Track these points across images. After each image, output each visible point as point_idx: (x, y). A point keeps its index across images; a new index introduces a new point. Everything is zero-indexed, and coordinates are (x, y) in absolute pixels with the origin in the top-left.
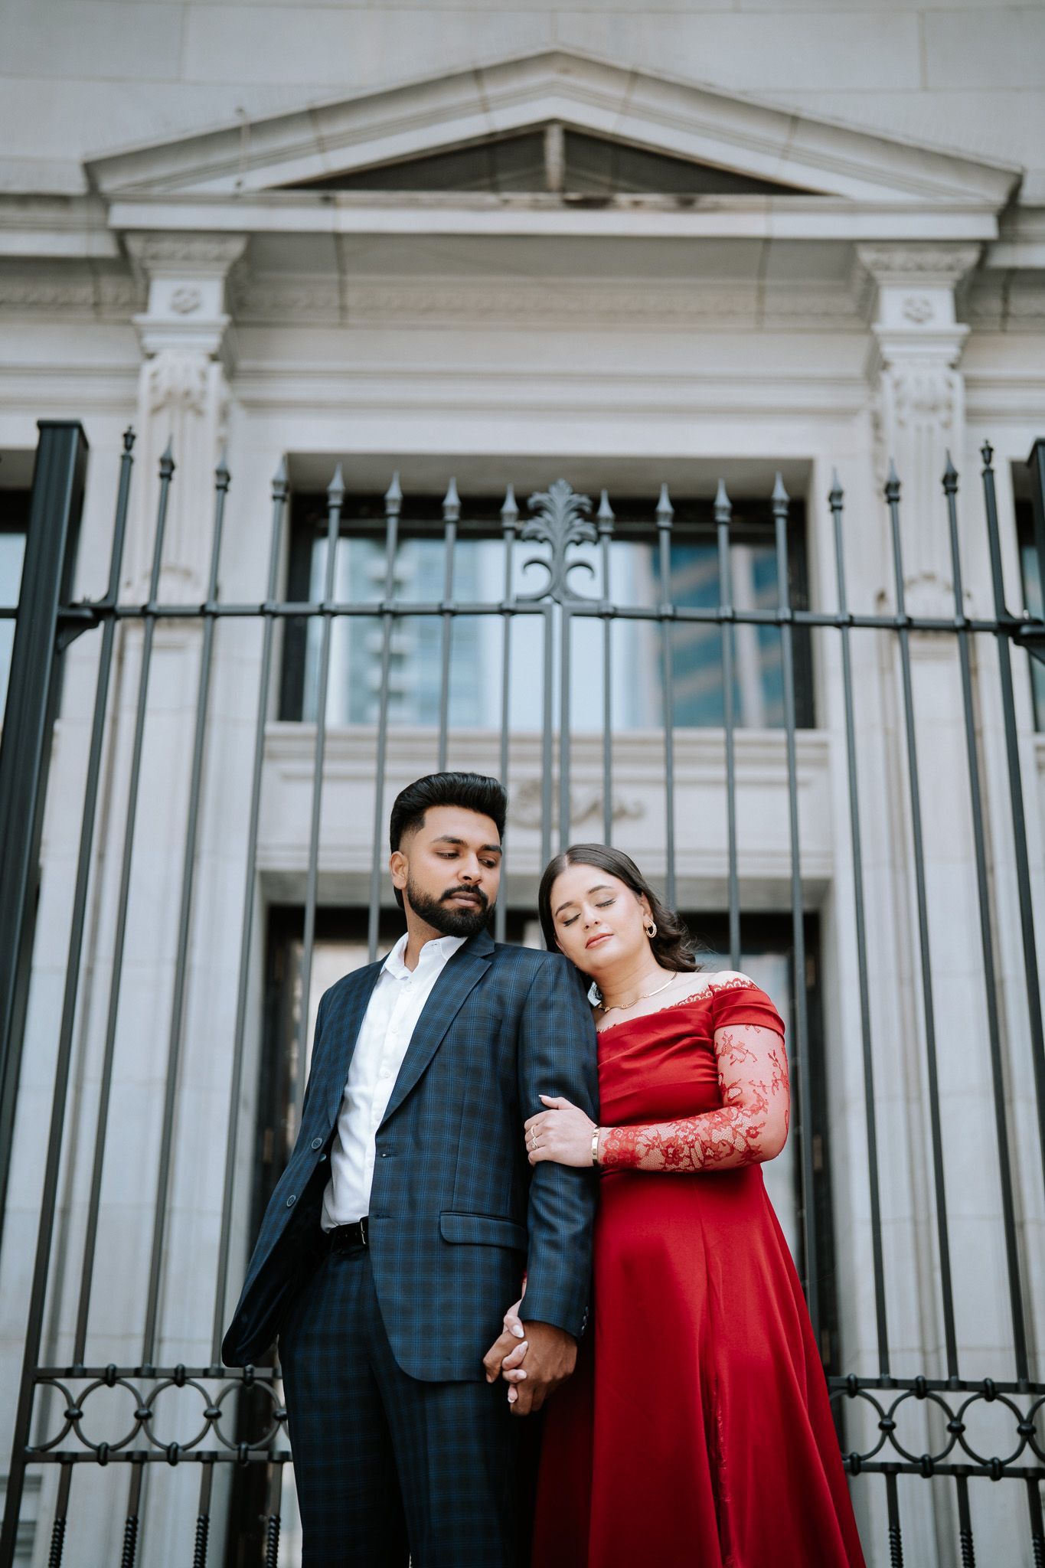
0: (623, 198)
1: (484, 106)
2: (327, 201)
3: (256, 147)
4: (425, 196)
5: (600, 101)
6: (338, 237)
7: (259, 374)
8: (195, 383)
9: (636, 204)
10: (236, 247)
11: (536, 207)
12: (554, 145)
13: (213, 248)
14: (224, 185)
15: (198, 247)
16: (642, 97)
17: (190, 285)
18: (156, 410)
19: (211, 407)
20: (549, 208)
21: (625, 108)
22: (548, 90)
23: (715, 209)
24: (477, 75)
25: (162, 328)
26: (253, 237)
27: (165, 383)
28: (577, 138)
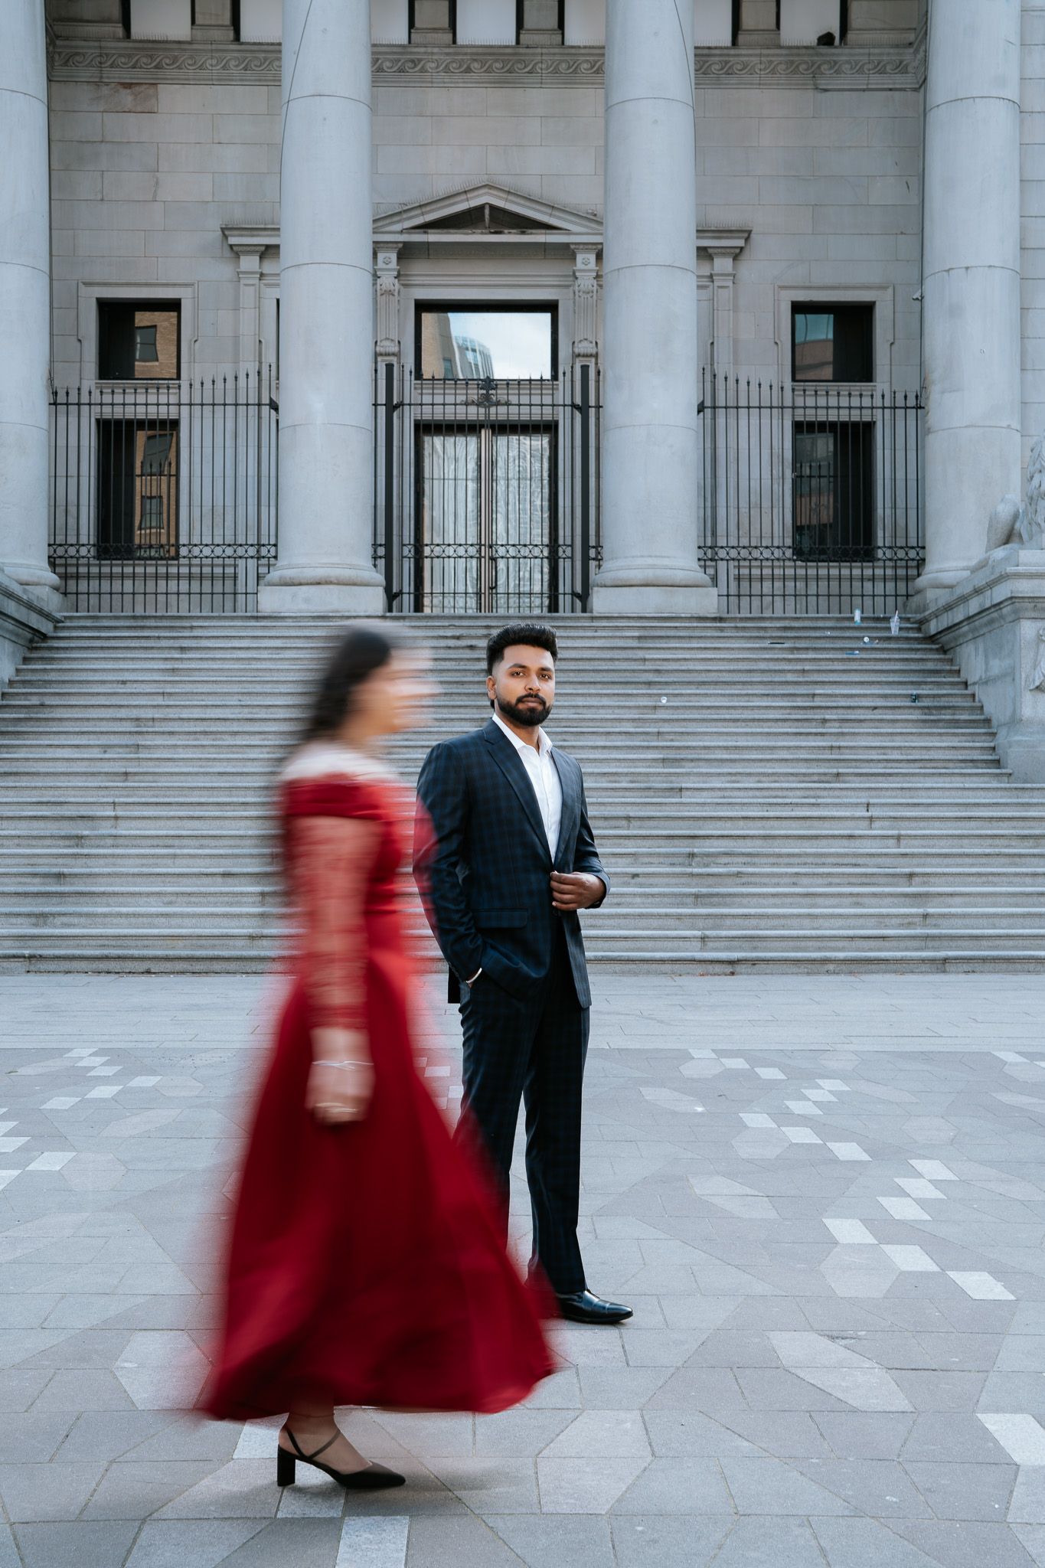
0: (506, 231)
1: (467, 200)
2: (425, 233)
3: (405, 216)
4: (452, 231)
5: (500, 198)
6: (428, 243)
7: (407, 275)
8: (392, 288)
9: (510, 233)
10: (401, 245)
11: (482, 233)
12: (487, 211)
13: (395, 245)
14: (398, 227)
15: (390, 245)
16: (511, 198)
17: (388, 255)
18: (382, 295)
19: (396, 294)
20: (486, 234)
21: (506, 200)
22: (485, 194)
23: (531, 234)
24: (465, 192)
25: (381, 270)
26: (405, 243)
27: (384, 287)
28: (493, 208)
